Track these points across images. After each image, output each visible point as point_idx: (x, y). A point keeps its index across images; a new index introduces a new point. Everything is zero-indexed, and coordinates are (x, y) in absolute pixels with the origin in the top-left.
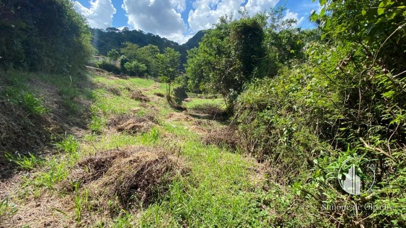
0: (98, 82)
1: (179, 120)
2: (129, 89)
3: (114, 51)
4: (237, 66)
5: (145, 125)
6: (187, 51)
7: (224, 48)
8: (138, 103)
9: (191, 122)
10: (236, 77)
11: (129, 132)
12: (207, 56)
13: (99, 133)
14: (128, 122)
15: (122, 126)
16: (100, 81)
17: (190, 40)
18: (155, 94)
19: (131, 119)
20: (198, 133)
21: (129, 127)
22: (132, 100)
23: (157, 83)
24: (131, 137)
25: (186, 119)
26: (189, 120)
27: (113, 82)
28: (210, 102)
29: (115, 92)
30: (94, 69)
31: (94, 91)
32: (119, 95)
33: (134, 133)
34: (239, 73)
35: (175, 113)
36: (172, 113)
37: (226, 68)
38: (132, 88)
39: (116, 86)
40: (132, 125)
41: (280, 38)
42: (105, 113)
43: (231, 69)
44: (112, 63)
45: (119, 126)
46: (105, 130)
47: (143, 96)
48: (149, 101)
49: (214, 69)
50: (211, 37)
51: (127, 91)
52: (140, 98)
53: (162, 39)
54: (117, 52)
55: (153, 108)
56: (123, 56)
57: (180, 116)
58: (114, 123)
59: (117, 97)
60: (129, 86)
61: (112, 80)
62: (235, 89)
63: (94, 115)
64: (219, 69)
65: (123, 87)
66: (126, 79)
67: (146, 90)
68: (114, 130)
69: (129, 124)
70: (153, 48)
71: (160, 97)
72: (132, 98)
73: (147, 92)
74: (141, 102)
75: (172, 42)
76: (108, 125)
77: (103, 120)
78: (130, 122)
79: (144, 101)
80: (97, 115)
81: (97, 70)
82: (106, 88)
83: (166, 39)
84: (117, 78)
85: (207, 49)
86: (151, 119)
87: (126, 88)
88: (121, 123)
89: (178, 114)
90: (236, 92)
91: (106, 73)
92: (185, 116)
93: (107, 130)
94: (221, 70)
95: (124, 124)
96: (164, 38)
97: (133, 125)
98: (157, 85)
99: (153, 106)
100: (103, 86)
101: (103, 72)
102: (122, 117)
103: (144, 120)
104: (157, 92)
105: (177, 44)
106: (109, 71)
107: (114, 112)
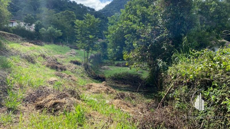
0: (13, 49)
1: (98, 92)
2: (44, 57)
3: (30, 16)
4: (164, 35)
5: (67, 101)
6: (108, 18)
7: (149, 15)
8: (53, 72)
9: (112, 95)
10: (164, 47)
11: (49, 110)
12: (131, 23)
13: (15, 111)
14: (48, 98)
15: (42, 102)
16: (14, 47)
17: (107, 6)
18: (71, 62)
19: (51, 95)
20: (124, 110)
21: (49, 104)
22: (47, 69)
23: (73, 50)
24: (52, 116)
25: (107, 92)
26: (109, 92)
27: (28, 48)
28: (127, 70)
29: (30, 60)
30: (8, 35)
31: (8, 59)
32: (33, 63)
33: (55, 111)
34: (168, 42)
35: (94, 84)
36: (91, 84)
37: (152, 36)
38: (47, 55)
39: (31, 53)
40: (52, 102)
41: (207, 7)
42: (21, 86)
43: (159, 37)
44: (27, 29)
45: (38, 103)
46: (23, 108)
47: (59, 64)
48: (65, 70)
49: (138, 37)
50: (135, 5)
51: (42, 58)
52: (56, 66)
53: (78, 5)
54: (33, 17)
55: (70, 78)
56: (38, 21)
57: (100, 87)
58: (32, 99)
59: (32, 65)
60: (44, 53)
61: (27, 47)
62: (164, 60)
63: (9, 89)
64: (145, 38)
65: (37, 54)
66: (41, 45)
67: (61, 58)
68: (32, 107)
69: (49, 100)
70: (69, 14)
71: (76, 66)
72: (48, 66)
73: (63, 59)
74: (57, 71)
75: (89, 8)
76: (25, 100)
77: (20, 94)
78: (50, 98)
79: (60, 70)
80: (13, 89)
81: (11, 36)
82: (21, 55)
83: (82, 5)
84: (32, 44)
85: (130, 16)
86: (73, 93)
87: (41, 55)
88: (40, 98)
89: (97, 85)
90: (165, 63)
91: (20, 38)
92: (106, 88)
93: (24, 108)
94: (147, 39)
95: (43, 101)
96: (80, 4)
97: (54, 101)
98: (73, 52)
99: (70, 76)
100: (17, 53)
101: (16, 37)
102: (41, 92)
103: (65, 96)
104: (74, 60)
105: (93, 10)
106: (23, 37)
107: (30, 84)
